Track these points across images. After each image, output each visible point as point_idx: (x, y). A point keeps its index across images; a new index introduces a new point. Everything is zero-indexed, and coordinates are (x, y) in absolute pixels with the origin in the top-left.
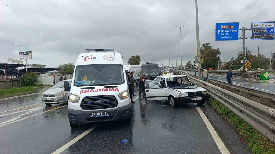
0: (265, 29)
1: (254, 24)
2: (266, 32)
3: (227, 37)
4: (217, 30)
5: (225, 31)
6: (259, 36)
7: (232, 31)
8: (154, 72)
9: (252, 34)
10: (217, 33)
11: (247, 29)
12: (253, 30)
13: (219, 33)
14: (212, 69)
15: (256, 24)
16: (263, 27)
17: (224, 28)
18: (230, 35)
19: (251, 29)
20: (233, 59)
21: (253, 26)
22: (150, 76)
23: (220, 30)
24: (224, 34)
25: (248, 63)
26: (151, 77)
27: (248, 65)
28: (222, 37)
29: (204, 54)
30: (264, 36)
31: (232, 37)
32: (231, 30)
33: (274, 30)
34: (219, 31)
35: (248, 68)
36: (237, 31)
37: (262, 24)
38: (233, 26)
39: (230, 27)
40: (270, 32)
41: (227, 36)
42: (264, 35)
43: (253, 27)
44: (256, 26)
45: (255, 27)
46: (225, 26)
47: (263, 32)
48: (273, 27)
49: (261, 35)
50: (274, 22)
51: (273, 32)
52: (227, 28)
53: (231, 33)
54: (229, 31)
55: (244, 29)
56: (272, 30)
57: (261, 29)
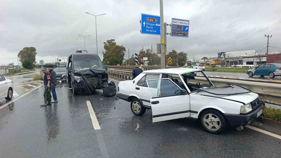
0: (181, 27)
1: (173, 20)
2: (182, 29)
3: (152, 31)
5: (150, 24)
6: (178, 33)
7: (156, 25)
8: (94, 66)
9: (172, 30)
10: (143, 25)
11: (168, 25)
12: (173, 26)
13: (144, 26)
14: (119, 65)
15: (175, 21)
16: (181, 24)
17: (149, 21)
18: (153, 29)
19: (171, 25)
20: (133, 57)
21: (173, 22)
22: (92, 71)
23: (146, 23)
24: (149, 27)
25: (170, 59)
26: (94, 73)
27: (170, 61)
28: (147, 30)
29: (110, 50)
30: (181, 34)
31: (156, 31)
32: (155, 23)
33: (188, 29)
34: (144, 23)
35: (170, 63)
37: (179, 21)
38: (156, 19)
39: (154, 20)
40: (186, 30)
41: (152, 29)
42: (181, 32)
43: (173, 23)
44: (175, 22)
45: (175, 24)
46: (150, 19)
47: (180, 29)
48: (187, 25)
49: (179, 32)
50: (188, 21)
51: (188, 31)
52: (151, 21)
53: (154, 27)
54: (153, 25)
55: (166, 25)
56: (187, 28)
57: (179, 27)
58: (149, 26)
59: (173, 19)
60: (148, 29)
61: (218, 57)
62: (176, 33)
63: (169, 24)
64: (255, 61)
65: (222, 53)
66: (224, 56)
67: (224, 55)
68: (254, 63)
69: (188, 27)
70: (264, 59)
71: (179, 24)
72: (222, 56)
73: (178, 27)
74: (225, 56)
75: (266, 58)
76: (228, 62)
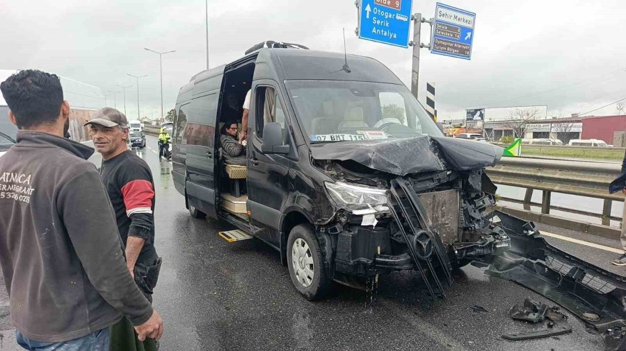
0: (456, 30)
1: (440, 9)
2: (458, 36)
3: (385, 34)
4: (364, 6)
5: (382, 13)
6: (447, 46)
7: (398, 18)
9: (434, 36)
10: (364, 12)
11: (423, 21)
12: (436, 24)
13: (368, 17)
15: (444, 11)
16: (456, 22)
17: (379, 3)
18: (390, 29)
19: (431, 22)
21: (439, 14)
23: (372, 8)
24: (378, 22)
28: (374, 31)
30: (456, 48)
31: (395, 36)
32: (395, 13)
33: (471, 36)
34: (368, 8)
36: (406, 20)
37: (453, 13)
38: (399, 1)
39: (393, 4)
40: (466, 39)
41: (385, 29)
42: (455, 45)
43: (439, 18)
44: (443, 15)
45: (442, 18)
47: (454, 36)
48: (470, 26)
49: (451, 42)
50: (473, 15)
51: (470, 41)
52: (387, 5)
53: (393, 22)
54: (390, 16)
55: (419, 20)
56: (469, 34)
57: (452, 28)
58: (379, 17)
59: (439, 5)
60: (378, 27)
61: (468, 119)
62: (443, 46)
63: (427, 19)
64: (553, 130)
65: (476, 111)
66: (480, 118)
67: (482, 116)
68: (551, 134)
69: (471, 30)
70: (577, 128)
71: (452, 21)
72: (477, 117)
73: (449, 28)
74: (482, 119)
75: (581, 124)
76: (488, 130)
